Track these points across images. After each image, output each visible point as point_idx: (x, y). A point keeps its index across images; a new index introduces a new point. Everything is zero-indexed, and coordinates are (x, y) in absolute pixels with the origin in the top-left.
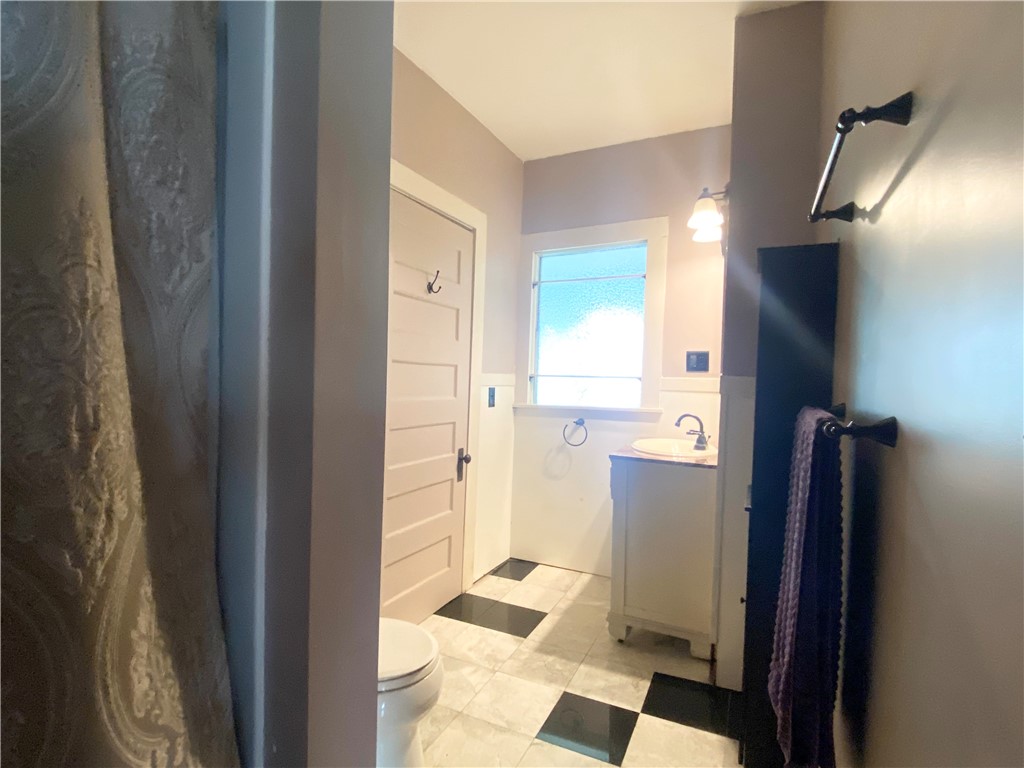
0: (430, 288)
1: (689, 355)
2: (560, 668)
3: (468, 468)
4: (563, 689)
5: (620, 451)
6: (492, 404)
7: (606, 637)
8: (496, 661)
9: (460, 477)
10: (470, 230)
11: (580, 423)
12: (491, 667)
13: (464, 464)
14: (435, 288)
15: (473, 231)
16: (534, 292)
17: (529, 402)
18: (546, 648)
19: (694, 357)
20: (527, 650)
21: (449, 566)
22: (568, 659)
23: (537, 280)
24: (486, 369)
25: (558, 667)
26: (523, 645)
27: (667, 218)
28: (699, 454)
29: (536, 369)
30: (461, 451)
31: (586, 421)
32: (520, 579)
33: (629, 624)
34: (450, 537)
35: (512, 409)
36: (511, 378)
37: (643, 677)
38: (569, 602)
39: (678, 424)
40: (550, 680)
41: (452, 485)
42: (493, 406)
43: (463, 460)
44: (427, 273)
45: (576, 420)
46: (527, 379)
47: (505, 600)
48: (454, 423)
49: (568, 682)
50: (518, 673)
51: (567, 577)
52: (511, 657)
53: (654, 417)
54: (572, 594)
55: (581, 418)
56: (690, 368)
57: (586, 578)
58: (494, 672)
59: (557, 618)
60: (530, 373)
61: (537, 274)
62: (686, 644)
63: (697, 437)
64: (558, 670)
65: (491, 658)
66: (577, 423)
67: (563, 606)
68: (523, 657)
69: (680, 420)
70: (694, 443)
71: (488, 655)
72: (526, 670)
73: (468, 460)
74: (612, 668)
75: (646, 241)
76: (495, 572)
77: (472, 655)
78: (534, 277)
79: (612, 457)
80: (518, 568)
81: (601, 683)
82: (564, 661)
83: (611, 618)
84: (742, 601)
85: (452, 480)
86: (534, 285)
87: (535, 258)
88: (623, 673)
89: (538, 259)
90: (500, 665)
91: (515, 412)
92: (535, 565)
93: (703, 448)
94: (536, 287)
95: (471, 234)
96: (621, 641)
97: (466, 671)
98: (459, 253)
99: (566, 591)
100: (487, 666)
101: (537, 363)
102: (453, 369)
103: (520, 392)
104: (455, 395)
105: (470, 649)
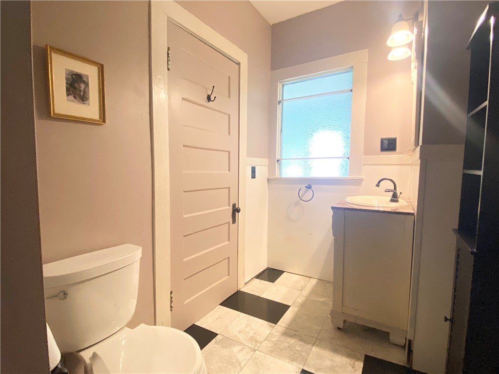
0: (209, 98)
1: (382, 141)
2: (299, 349)
3: (240, 216)
4: (301, 367)
5: (338, 204)
6: (253, 177)
7: (329, 325)
8: (256, 341)
9: (234, 221)
10: (237, 64)
11: (309, 187)
12: (253, 347)
13: (237, 213)
14: (212, 98)
15: (239, 64)
16: (279, 107)
17: (277, 175)
18: (290, 333)
19: (386, 142)
20: (277, 334)
21: (229, 275)
22: (305, 342)
23: (281, 99)
24: (249, 155)
25: (298, 348)
26: (274, 330)
27: (367, 49)
28: (394, 204)
29: (281, 155)
30: (234, 205)
31: (312, 186)
32: (273, 282)
33: (345, 319)
34: (228, 258)
35: (266, 180)
36: (265, 161)
37: (358, 360)
38: (304, 298)
39: (378, 185)
40: (293, 359)
41: (229, 225)
42: (255, 178)
43: (236, 210)
44: (206, 88)
45: (306, 186)
46: (275, 161)
47: (264, 296)
48: (229, 188)
49: (305, 361)
50: (271, 352)
51: (302, 281)
52: (265, 340)
53: (358, 182)
54: (306, 292)
55: (309, 184)
56: (383, 149)
57: (314, 282)
58: (255, 350)
59: (296, 309)
60: (277, 158)
61: (281, 95)
62: (386, 335)
63: (392, 193)
64: (297, 350)
65: (253, 339)
66: (307, 187)
67: (300, 300)
68: (274, 339)
69: (379, 182)
70: (390, 198)
71: (251, 337)
72: (276, 350)
73: (238, 211)
74: (336, 350)
75: (352, 67)
76: (258, 277)
77: (241, 337)
78: (279, 98)
79: (332, 208)
80: (271, 274)
81: (328, 363)
82: (301, 343)
83: (333, 313)
84: (446, 320)
85: (229, 223)
86: (279, 102)
87: (280, 85)
88: (342, 355)
89: (281, 86)
90: (258, 345)
91: (268, 182)
92: (282, 272)
93: (397, 201)
94: (281, 104)
95: (238, 66)
96: (339, 328)
97: (236, 349)
98: (229, 77)
99: (301, 290)
100: (250, 345)
101: (281, 152)
102: (227, 153)
103: (271, 169)
104: (229, 171)
105: (240, 332)
